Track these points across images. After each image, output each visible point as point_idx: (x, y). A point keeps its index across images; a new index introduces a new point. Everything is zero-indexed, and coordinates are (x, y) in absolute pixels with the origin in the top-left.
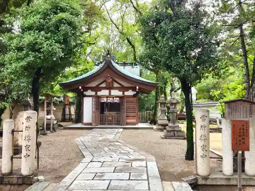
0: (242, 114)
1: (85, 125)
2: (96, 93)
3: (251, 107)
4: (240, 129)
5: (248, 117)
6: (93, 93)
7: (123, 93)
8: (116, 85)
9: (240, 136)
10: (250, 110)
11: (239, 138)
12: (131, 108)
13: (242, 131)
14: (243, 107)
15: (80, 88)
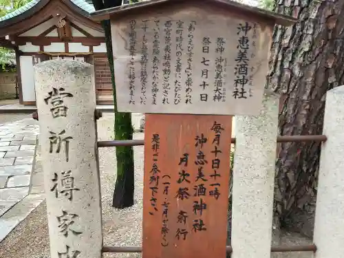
0: (197, 79)
1: (25, 105)
2: (42, 49)
3: (244, 40)
4: (184, 160)
5: (229, 94)
6: (36, 49)
7: (91, 49)
8: (76, 34)
9: (182, 193)
10: (242, 56)
11: (178, 204)
12: (105, 76)
13: (192, 169)
14: (206, 40)
15: (7, 37)
